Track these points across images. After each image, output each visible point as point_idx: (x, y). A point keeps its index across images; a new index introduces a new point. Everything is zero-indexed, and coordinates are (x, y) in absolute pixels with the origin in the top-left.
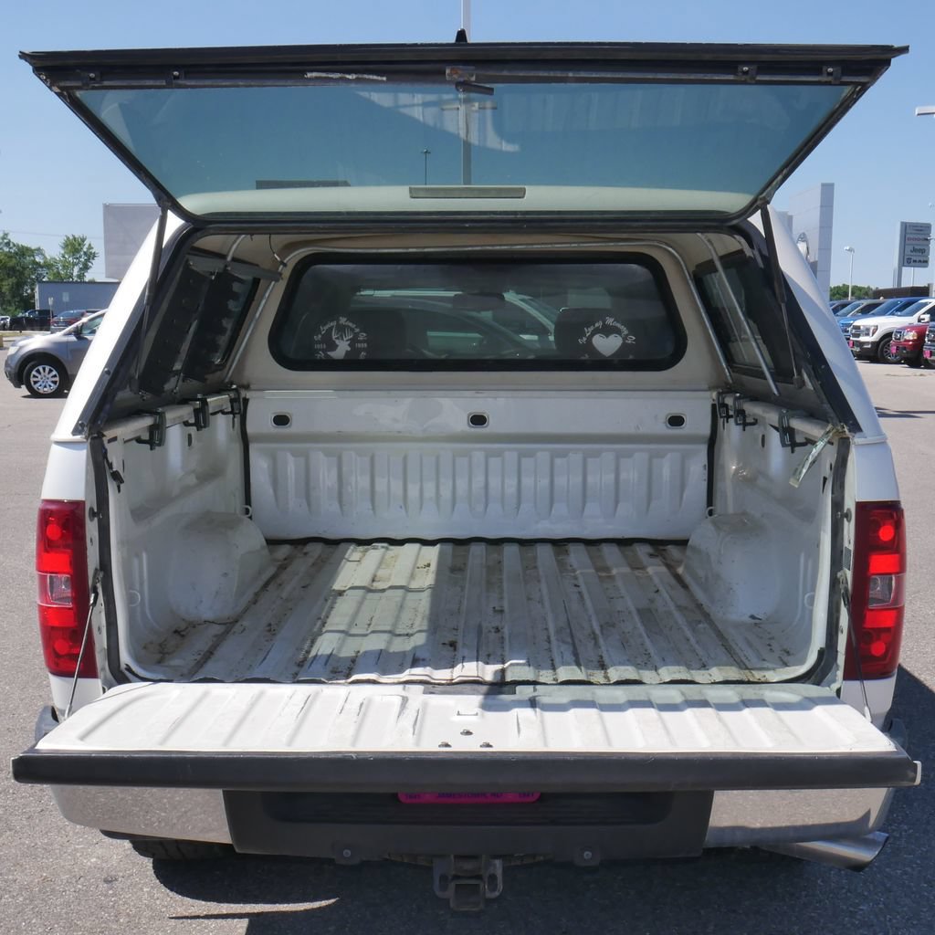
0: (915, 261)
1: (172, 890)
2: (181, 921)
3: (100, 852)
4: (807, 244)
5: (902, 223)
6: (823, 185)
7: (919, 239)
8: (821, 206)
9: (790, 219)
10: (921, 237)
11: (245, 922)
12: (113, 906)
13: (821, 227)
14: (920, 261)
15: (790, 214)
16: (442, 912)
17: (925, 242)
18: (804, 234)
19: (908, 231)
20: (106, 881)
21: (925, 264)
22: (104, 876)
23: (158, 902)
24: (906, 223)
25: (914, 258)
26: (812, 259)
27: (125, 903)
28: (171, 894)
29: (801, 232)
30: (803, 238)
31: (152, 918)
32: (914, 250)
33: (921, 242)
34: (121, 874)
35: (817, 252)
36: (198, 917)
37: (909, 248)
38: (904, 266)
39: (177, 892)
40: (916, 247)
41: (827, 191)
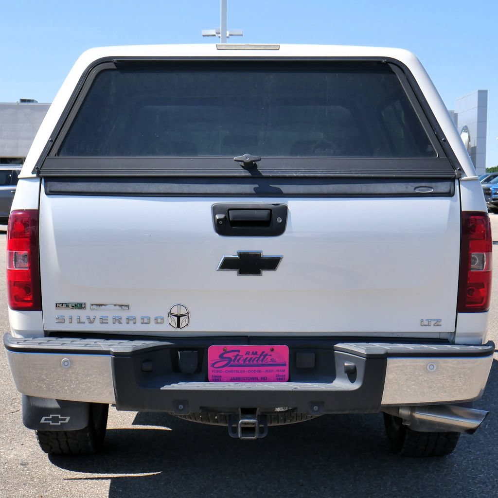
1: (63, 468)
2: (71, 480)
3: (15, 453)
4: (469, 134)
6: (480, 92)
8: (478, 107)
9: (456, 115)
11: (109, 481)
12: (29, 475)
13: (478, 122)
16: (228, 477)
18: (466, 127)
20: (22, 464)
22: (20, 462)
23: (55, 473)
26: (472, 145)
27: (35, 473)
28: (63, 470)
29: (465, 125)
30: (466, 129)
31: (52, 479)
34: (30, 462)
35: (476, 139)
36: (81, 479)
39: (66, 469)
41: (483, 96)
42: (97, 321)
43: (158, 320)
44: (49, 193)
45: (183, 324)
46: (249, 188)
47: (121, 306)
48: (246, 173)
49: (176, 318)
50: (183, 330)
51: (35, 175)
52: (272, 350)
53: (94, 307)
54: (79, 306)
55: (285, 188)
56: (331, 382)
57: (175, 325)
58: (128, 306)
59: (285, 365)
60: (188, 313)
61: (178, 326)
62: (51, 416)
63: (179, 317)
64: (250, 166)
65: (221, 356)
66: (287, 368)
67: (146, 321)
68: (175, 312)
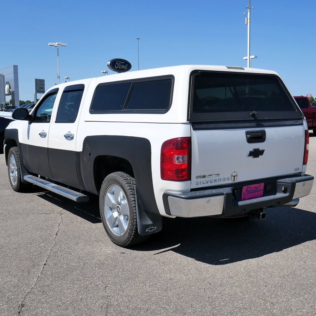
0: (40, 91)
5: (35, 79)
7: (41, 84)
8: (14, 73)
10: (42, 84)
13: (14, 80)
14: (42, 91)
15: (3, 75)
17: (43, 86)
19: (37, 82)
21: (43, 92)
24: (36, 79)
25: (40, 90)
26: (12, 90)
29: (8, 81)
32: (40, 88)
33: (42, 85)
35: (14, 87)
37: (38, 87)
38: (37, 93)
40: (40, 87)
41: (16, 68)
42: (209, 182)
43: (228, 179)
44: (195, 129)
45: (235, 179)
46: (254, 124)
47: (217, 175)
48: (252, 119)
49: (233, 177)
50: (236, 182)
51: (188, 122)
52: (260, 185)
53: (209, 176)
54: (204, 177)
55: (264, 124)
56: (276, 195)
57: (233, 180)
58: (219, 174)
59: (262, 190)
60: (237, 175)
61: (234, 180)
62: (150, 228)
63: (234, 177)
64: (253, 115)
65: (246, 190)
66: (262, 192)
67: (224, 179)
68: (233, 175)
